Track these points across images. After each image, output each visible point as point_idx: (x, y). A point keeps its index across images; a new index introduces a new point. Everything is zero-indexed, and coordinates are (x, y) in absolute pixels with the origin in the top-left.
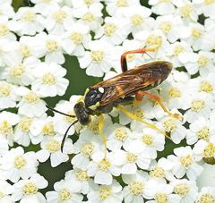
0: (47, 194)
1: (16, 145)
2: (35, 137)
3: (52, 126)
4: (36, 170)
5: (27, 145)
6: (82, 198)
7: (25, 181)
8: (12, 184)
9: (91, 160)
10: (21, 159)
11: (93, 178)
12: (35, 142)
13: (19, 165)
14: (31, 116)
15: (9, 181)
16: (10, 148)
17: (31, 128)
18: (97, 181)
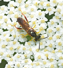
0: (48, 23)
1: (39, 9)
2: (45, 7)
3: (49, 4)
4: (44, 16)
5: (42, 9)
6: (57, 24)
7: (42, 19)
8: (38, 20)
9: (60, 13)
10: (40, 13)
11: (61, 18)
12: (44, 8)
13: (40, 15)
14: (43, 1)
15: (37, 19)
16: (38, 10)
17: (43, 4)
18: (61, 19)
